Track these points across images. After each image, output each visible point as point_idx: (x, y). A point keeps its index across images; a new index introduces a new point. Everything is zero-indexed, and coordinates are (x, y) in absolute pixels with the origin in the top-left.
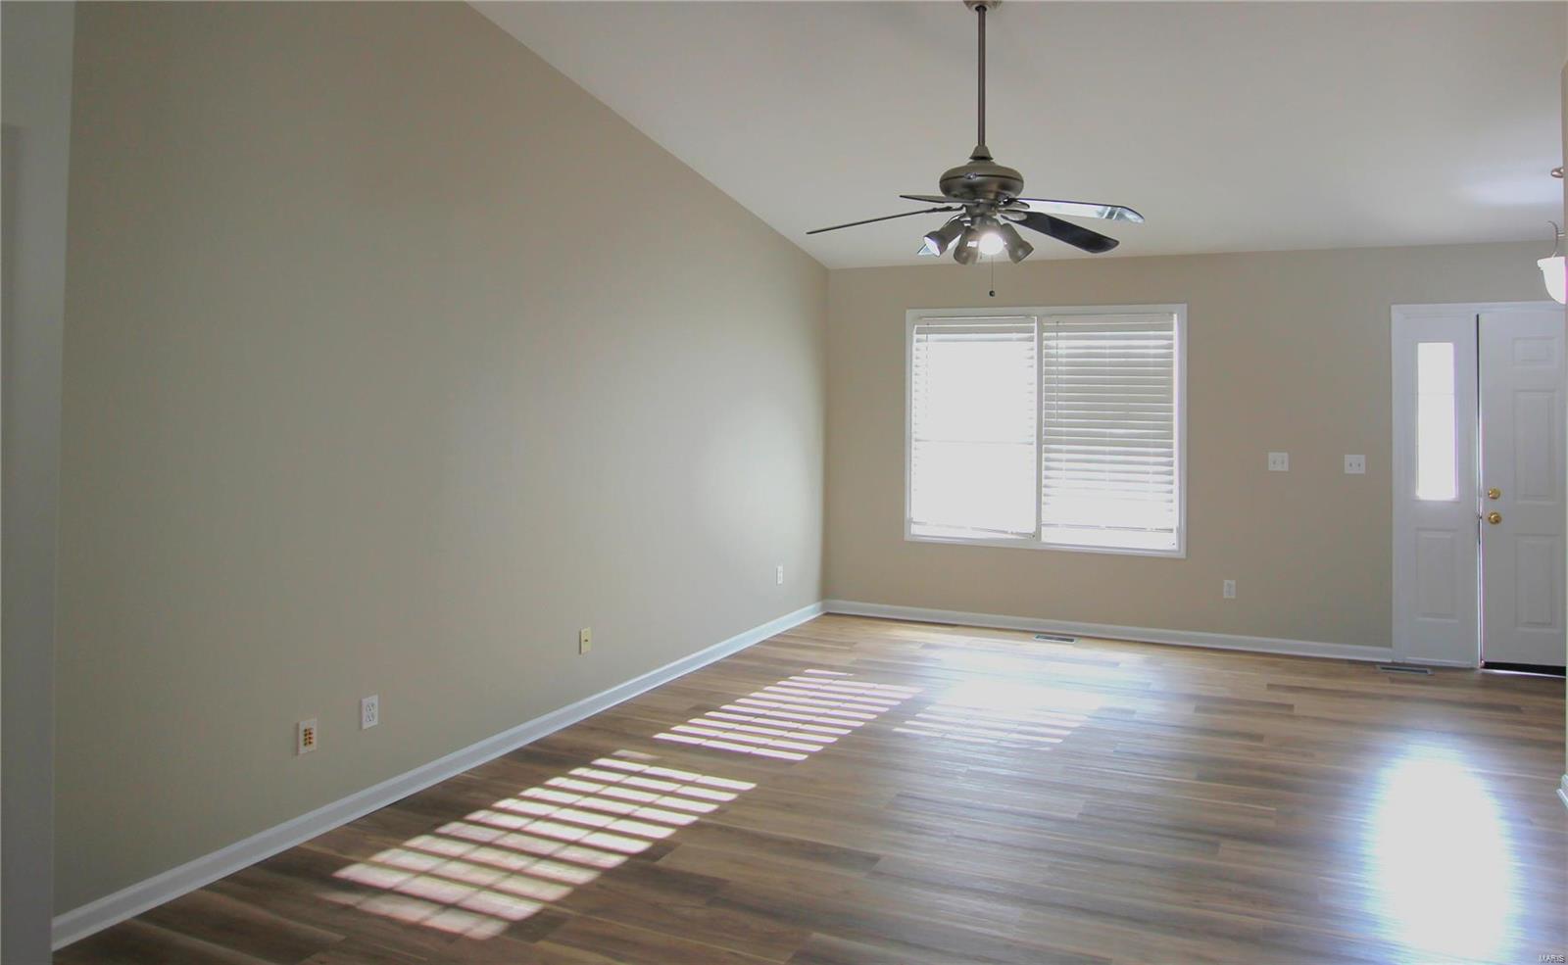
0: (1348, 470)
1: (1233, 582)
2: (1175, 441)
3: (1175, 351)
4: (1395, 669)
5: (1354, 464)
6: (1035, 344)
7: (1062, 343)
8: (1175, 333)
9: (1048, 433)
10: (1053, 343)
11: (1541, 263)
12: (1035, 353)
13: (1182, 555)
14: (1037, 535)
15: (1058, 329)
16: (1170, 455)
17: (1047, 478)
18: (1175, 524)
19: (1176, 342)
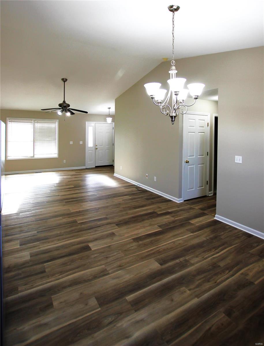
0: (80, 143)
1: (65, 160)
2: (57, 140)
3: (57, 127)
4: (86, 169)
5: (81, 143)
6: (33, 125)
7: (38, 125)
8: (57, 124)
9: (35, 140)
10: (37, 125)
11: (107, 118)
12: (33, 126)
13: (58, 157)
14: (34, 156)
15: (37, 123)
16: (56, 142)
17: (35, 144)
18: (57, 153)
19: (57, 125)
